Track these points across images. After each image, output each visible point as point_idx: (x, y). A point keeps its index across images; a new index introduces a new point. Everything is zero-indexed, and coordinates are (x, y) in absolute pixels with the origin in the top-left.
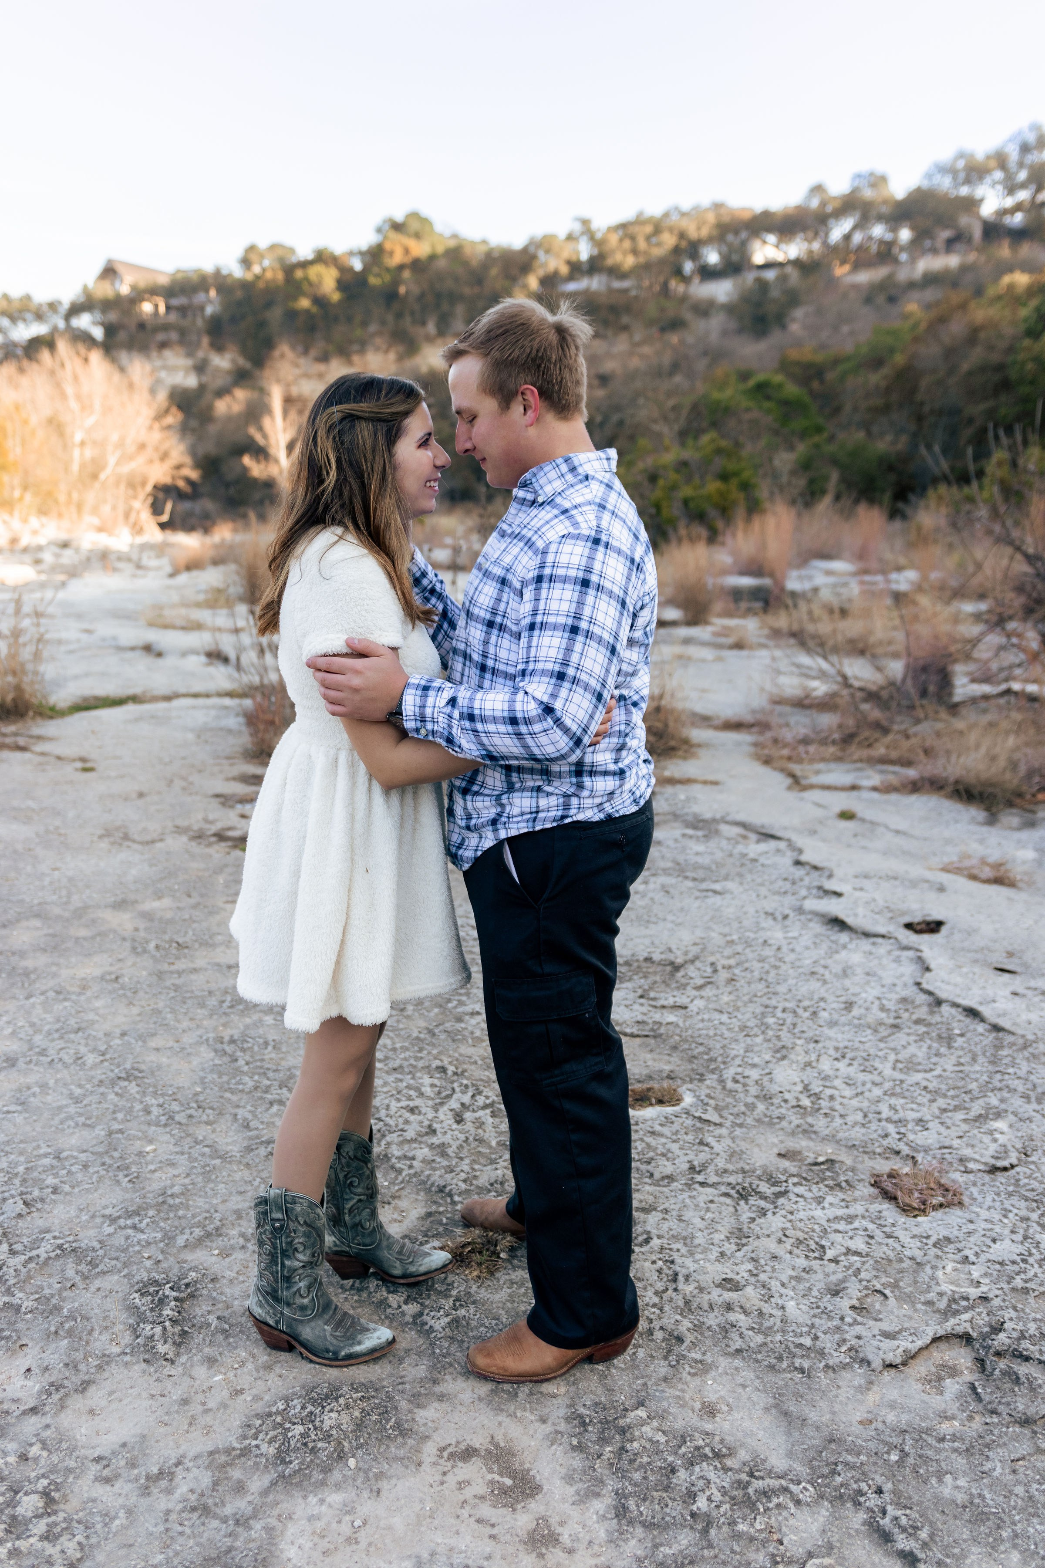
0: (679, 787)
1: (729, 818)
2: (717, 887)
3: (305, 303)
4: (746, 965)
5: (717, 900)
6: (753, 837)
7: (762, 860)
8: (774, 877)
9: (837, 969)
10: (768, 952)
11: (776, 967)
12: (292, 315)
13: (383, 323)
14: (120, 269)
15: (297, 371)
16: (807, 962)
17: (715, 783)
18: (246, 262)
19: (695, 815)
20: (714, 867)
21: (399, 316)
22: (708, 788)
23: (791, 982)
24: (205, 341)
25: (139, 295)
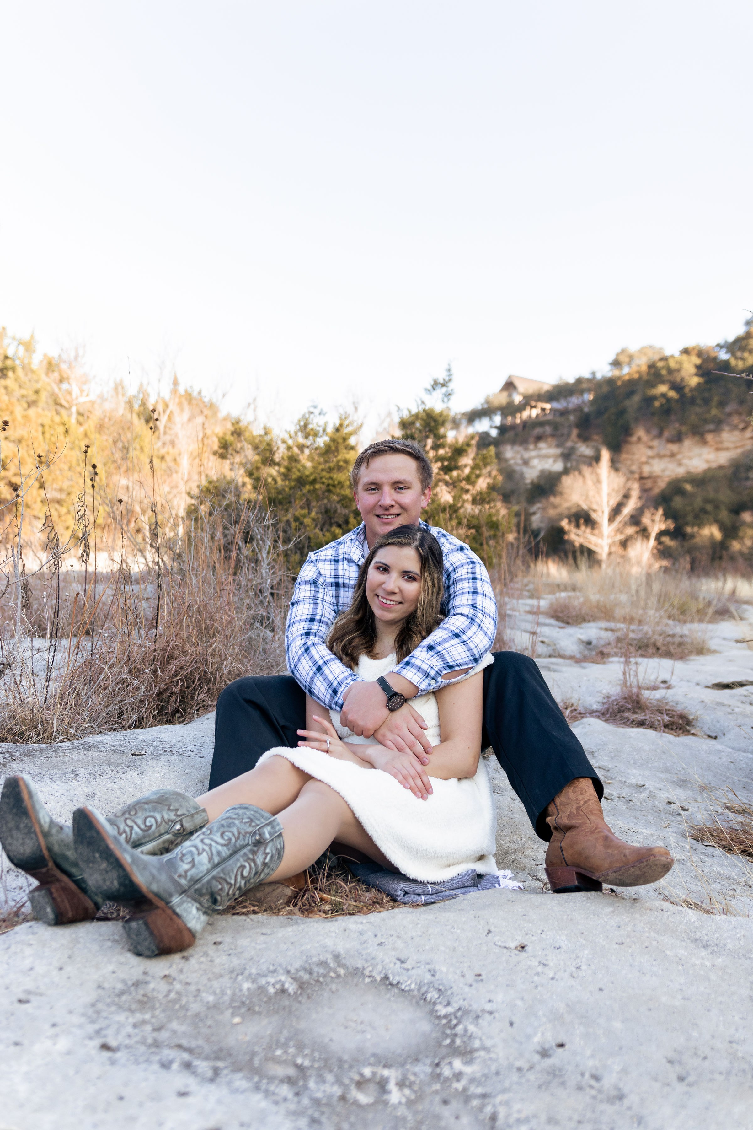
3: (663, 389)
12: (649, 400)
14: (517, 382)
15: (650, 453)
18: (616, 364)
24: (575, 432)
25: (528, 401)
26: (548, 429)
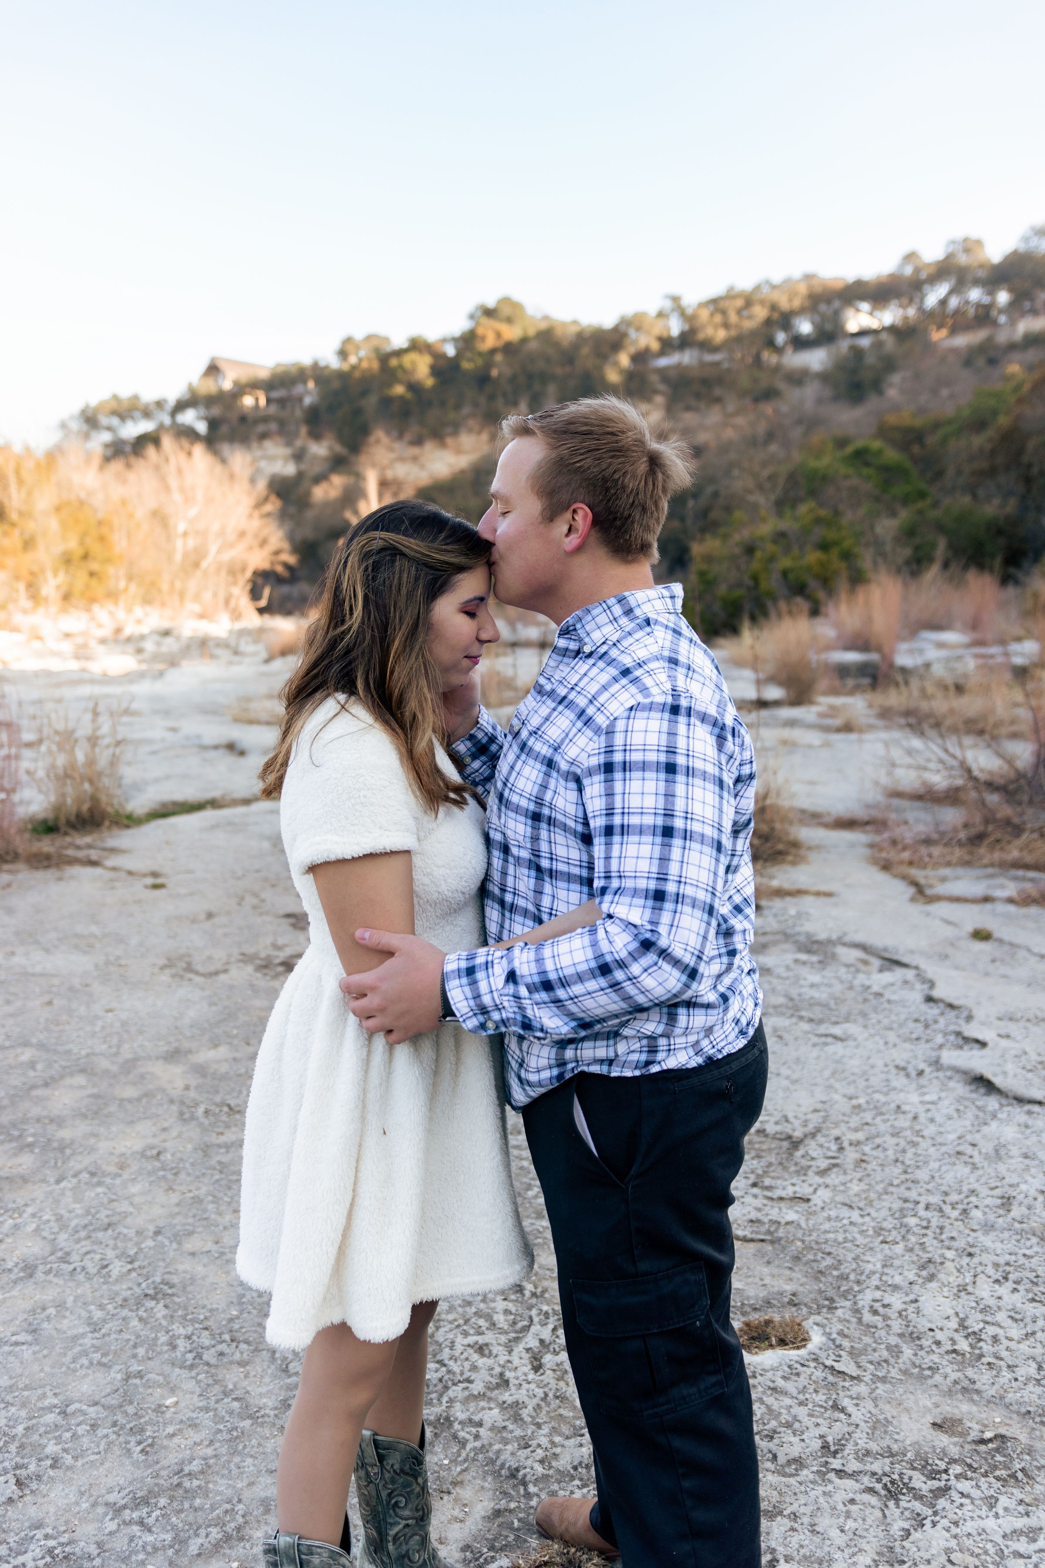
0: (788, 899)
1: (847, 939)
2: (837, 1030)
3: (399, 390)
4: (878, 1141)
5: (837, 1048)
6: (876, 963)
7: (888, 995)
8: (903, 1017)
9: (987, 1147)
10: (903, 1122)
11: (915, 1144)
12: (387, 402)
13: (476, 405)
14: (222, 365)
15: (392, 456)
16: (952, 1137)
17: (829, 895)
18: (343, 354)
19: (808, 935)
20: (832, 1004)
21: (492, 398)
22: (822, 900)
23: (934, 1165)
24: (304, 430)
25: (241, 389)
26: (273, 426)
